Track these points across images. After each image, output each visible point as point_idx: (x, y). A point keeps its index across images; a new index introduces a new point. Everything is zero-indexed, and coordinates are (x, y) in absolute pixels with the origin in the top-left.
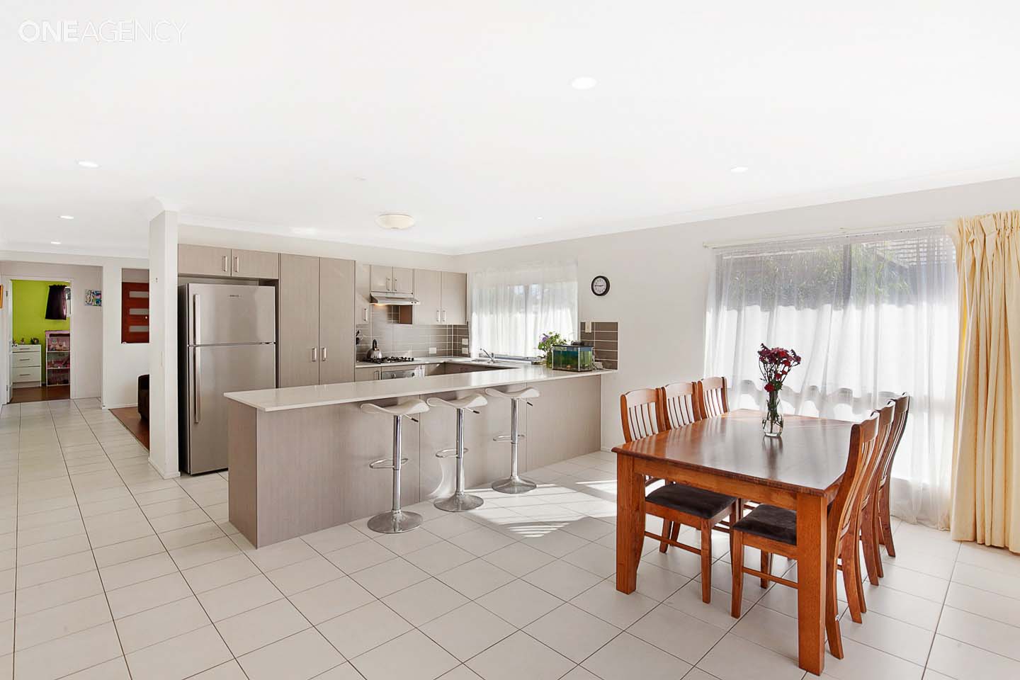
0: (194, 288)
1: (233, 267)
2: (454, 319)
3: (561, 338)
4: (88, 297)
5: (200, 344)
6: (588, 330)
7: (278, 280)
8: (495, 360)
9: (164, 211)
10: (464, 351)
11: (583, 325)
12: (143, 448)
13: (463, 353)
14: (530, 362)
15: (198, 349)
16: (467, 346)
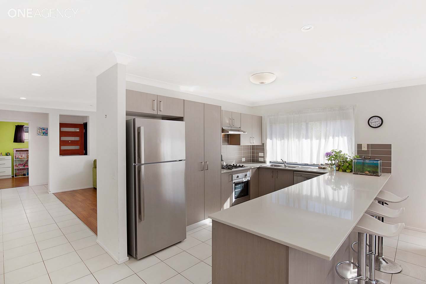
0: (140, 122)
1: (159, 109)
2: (256, 142)
3: (342, 153)
4: (38, 131)
5: (144, 163)
6: (365, 148)
7: (183, 117)
8: (286, 165)
9: (117, 64)
10: (261, 159)
11: (359, 146)
12: (91, 233)
13: (259, 161)
14: (317, 167)
15: (143, 167)
16: (263, 157)
